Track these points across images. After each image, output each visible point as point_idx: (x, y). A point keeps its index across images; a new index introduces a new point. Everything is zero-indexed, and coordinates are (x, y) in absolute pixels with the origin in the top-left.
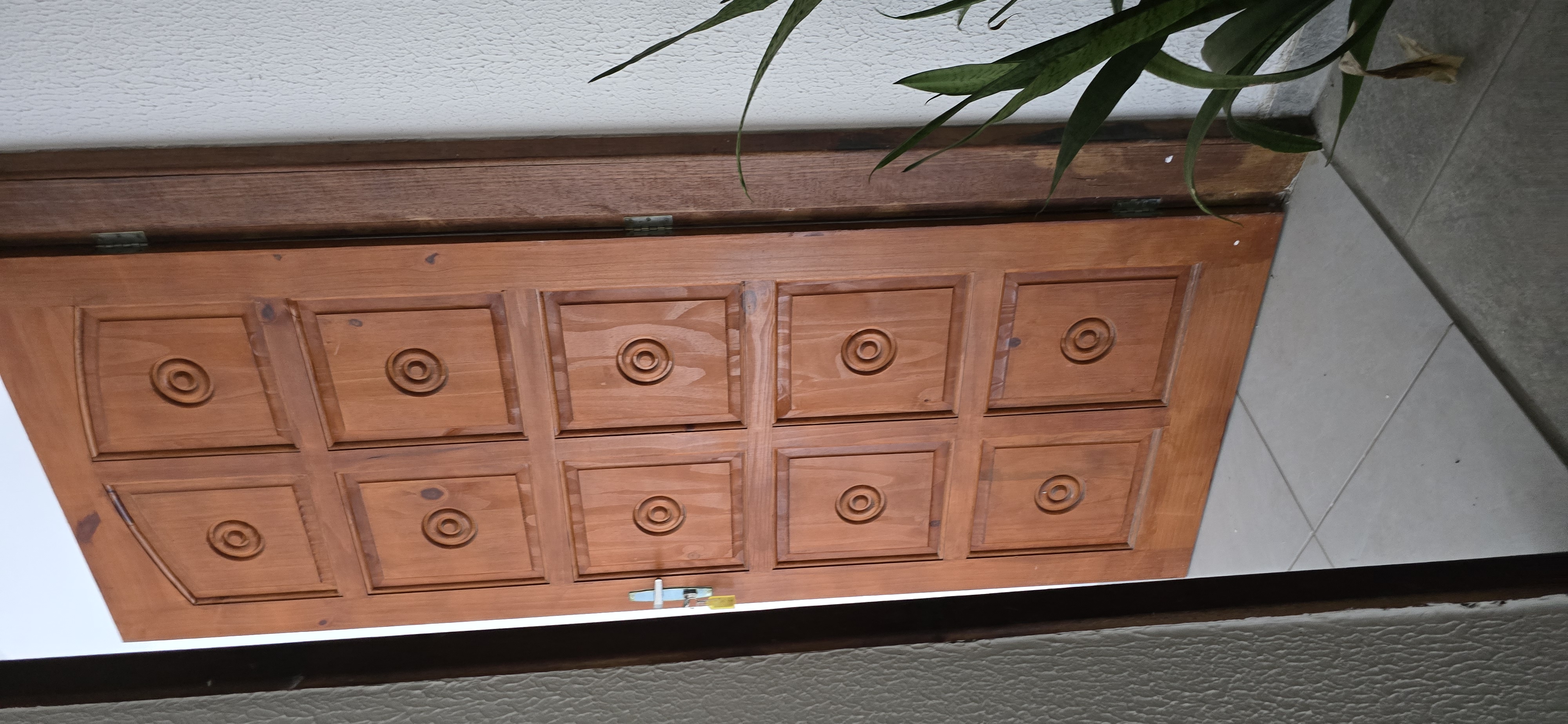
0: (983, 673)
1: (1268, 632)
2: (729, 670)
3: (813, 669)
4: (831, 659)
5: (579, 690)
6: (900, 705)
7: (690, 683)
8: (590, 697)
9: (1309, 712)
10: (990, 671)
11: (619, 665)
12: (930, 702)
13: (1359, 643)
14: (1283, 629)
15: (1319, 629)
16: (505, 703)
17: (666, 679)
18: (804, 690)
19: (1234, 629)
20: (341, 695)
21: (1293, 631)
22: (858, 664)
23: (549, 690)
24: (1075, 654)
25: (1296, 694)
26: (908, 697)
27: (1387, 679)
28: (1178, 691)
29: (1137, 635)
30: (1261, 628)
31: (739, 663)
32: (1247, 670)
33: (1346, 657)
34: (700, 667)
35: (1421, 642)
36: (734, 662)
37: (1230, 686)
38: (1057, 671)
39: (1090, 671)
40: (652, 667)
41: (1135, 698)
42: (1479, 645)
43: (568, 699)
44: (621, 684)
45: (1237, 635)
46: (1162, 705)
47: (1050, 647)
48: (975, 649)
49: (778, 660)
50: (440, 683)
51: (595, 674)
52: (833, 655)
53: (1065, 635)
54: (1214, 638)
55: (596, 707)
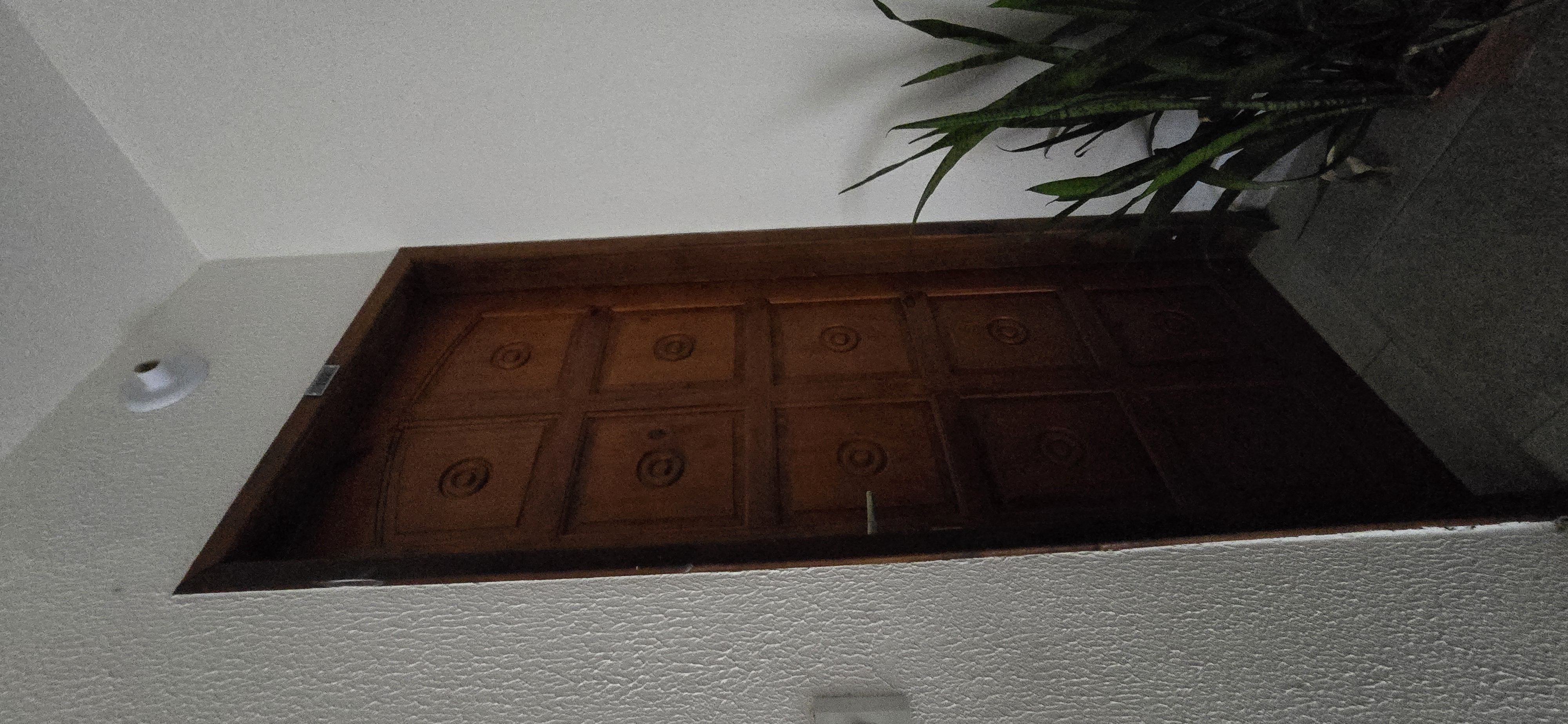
0: (1129, 571)
1: (1314, 545)
2: (961, 567)
3: (1015, 568)
4: (1026, 561)
5: (866, 578)
6: (1079, 592)
7: (937, 575)
8: (874, 582)
9: (1355, 600)
10: (1133, 570)
11: (888, 563)
12: (1099, 590)
13: (1379, 553)
14: (1325, 544)
15: (1349, 544)
16: (820, 585)
17: (921, 572)
18: (1012, 581)
19: (1291, 543)
20: (716, 578)
21: (1333, 545)
22: (1045, 565)
23: (847, 577)
24: (1190, 559)
25: (1343, 588)
26: (1083, 586)
27: (1405, 578)
28: (1263, 585)
29: (1227, 547)
30: (1310, 542)
31: (966, 563)
32: (1307, 571)
33: (1374, 563)
34: (940, 565)
35: (1421, 553)
36: (962, 561)
37: (1298, 581)
38: (1179, 571)
39: (1201, 571)
40: (910, 564)
41: (1235, 589)
42: (1462, 555)
43: (860, 584)
44: (892, 574)
45: (1295, 547)
46: (1255, 594)
47: (1171, 554)
48: (1120, 555)
49: (991, 562)
50: (777, 571)
51: (874, 568)
52: (1027, 558)
53: (1178, 547)
54: (1279, 549)
55: (878, 589)
